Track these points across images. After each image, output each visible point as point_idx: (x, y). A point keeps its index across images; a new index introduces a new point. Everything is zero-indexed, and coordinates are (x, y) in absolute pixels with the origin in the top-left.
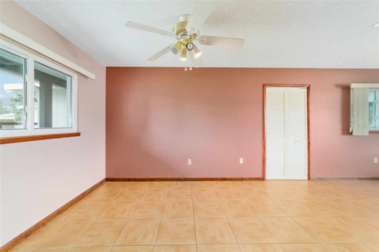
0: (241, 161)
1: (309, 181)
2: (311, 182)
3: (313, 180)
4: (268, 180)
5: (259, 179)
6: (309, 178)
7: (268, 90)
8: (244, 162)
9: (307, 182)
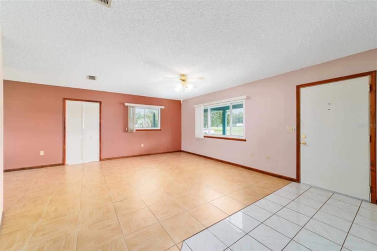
0: (42, 153)
1: (100, 161)
2: (103, 162)
3: (104, 160)
4: (67, 165)
5: (59, 165)
6: (101, 160)
7: (68, 102)
8: (44, 154)
9: (99, 163)
